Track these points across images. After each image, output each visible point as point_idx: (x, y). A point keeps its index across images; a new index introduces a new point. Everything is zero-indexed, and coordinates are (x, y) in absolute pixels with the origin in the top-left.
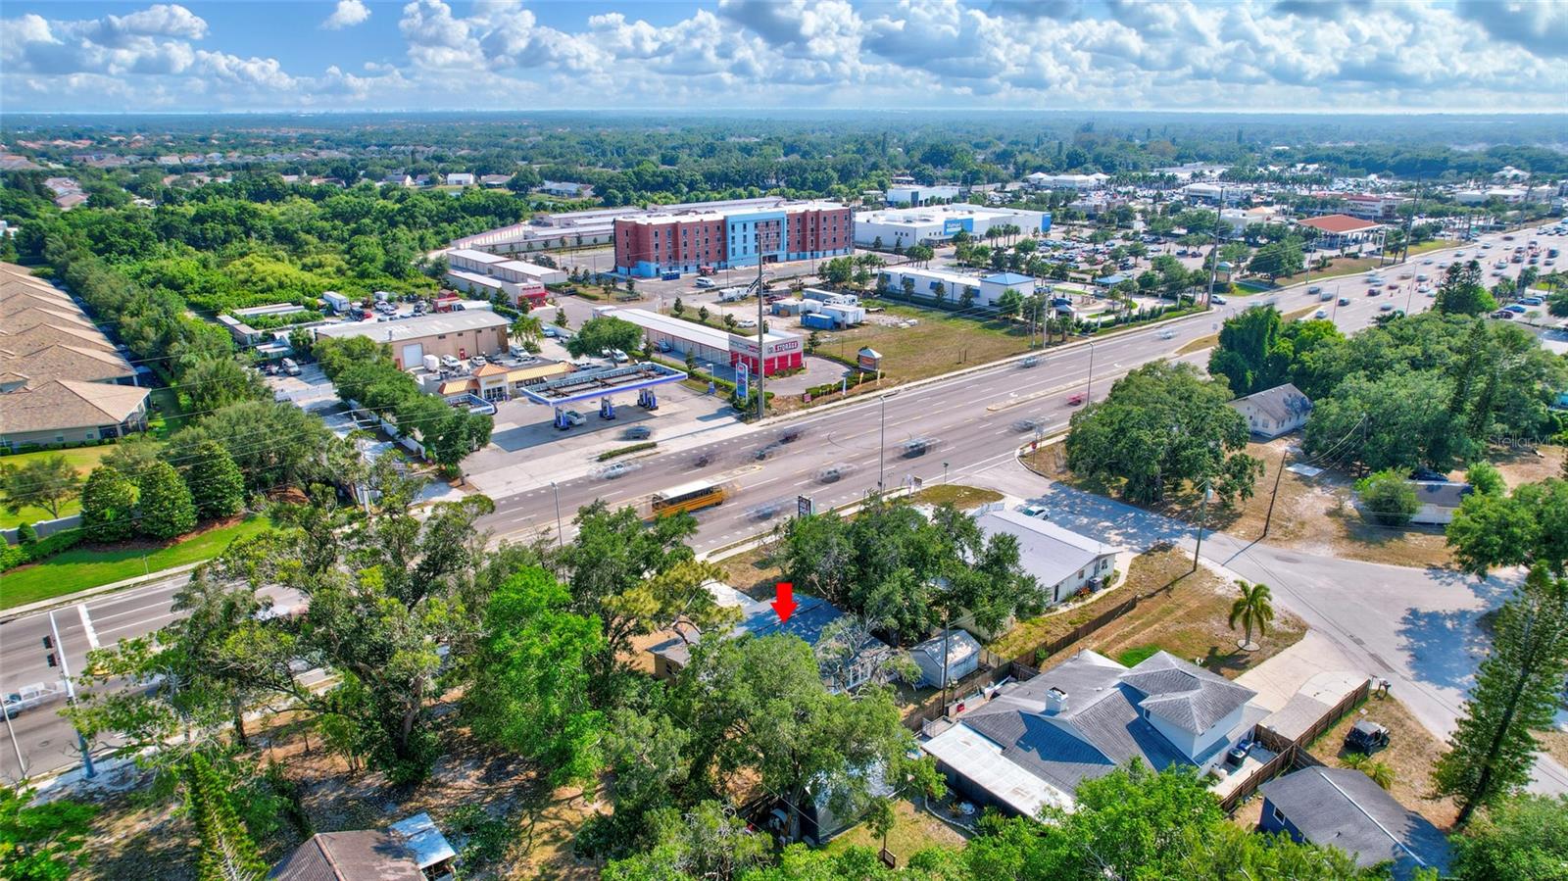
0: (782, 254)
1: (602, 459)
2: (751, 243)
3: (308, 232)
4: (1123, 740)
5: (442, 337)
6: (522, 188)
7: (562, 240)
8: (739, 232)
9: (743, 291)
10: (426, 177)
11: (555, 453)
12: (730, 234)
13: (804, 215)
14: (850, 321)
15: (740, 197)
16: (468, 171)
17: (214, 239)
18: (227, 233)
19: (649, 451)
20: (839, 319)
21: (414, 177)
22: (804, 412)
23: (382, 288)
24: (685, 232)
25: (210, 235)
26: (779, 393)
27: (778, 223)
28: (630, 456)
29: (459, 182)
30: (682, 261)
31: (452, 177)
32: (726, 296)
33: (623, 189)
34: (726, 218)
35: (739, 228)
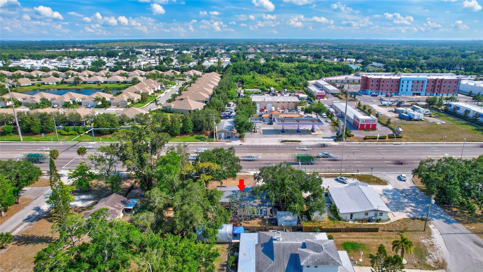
0: (423, 93)
1: (282, 142)
2: (410, 88)
3: (288, 72)
4: (285, 257)
5: (278, 102)
6: (365, 64)
7: (353, 81)
8: (405, 84)
9: (391, 103)
10: (340, 59)
11: (272, 137)
12: (401, 84)
13: (436, 80)
14: (416, 118)
15: (437, 72)
16: (354, 58)
17: (265, 72)
18: (269, 70)
19: (298, 143)
20: (412, 117)
21: (337, 58)
22: (359, 143)
23: (286, 88)
24: (383, 82)
25: (264, 70)
26: (355, 135)
27: (423, 82)
28: (291, 143)
29: (350, 61)
30: (380, 91)
31: (348, 59)
32: (383, 104)
33: (393, 67)
34: (401, 78)
35: (405, 82)
